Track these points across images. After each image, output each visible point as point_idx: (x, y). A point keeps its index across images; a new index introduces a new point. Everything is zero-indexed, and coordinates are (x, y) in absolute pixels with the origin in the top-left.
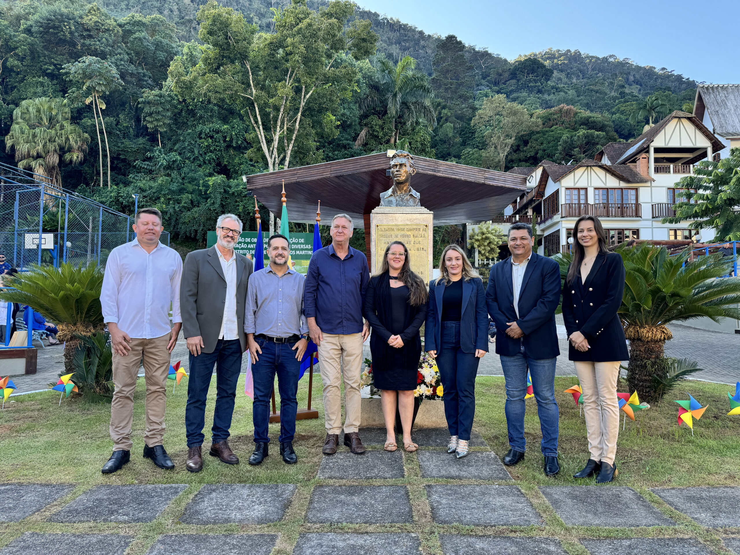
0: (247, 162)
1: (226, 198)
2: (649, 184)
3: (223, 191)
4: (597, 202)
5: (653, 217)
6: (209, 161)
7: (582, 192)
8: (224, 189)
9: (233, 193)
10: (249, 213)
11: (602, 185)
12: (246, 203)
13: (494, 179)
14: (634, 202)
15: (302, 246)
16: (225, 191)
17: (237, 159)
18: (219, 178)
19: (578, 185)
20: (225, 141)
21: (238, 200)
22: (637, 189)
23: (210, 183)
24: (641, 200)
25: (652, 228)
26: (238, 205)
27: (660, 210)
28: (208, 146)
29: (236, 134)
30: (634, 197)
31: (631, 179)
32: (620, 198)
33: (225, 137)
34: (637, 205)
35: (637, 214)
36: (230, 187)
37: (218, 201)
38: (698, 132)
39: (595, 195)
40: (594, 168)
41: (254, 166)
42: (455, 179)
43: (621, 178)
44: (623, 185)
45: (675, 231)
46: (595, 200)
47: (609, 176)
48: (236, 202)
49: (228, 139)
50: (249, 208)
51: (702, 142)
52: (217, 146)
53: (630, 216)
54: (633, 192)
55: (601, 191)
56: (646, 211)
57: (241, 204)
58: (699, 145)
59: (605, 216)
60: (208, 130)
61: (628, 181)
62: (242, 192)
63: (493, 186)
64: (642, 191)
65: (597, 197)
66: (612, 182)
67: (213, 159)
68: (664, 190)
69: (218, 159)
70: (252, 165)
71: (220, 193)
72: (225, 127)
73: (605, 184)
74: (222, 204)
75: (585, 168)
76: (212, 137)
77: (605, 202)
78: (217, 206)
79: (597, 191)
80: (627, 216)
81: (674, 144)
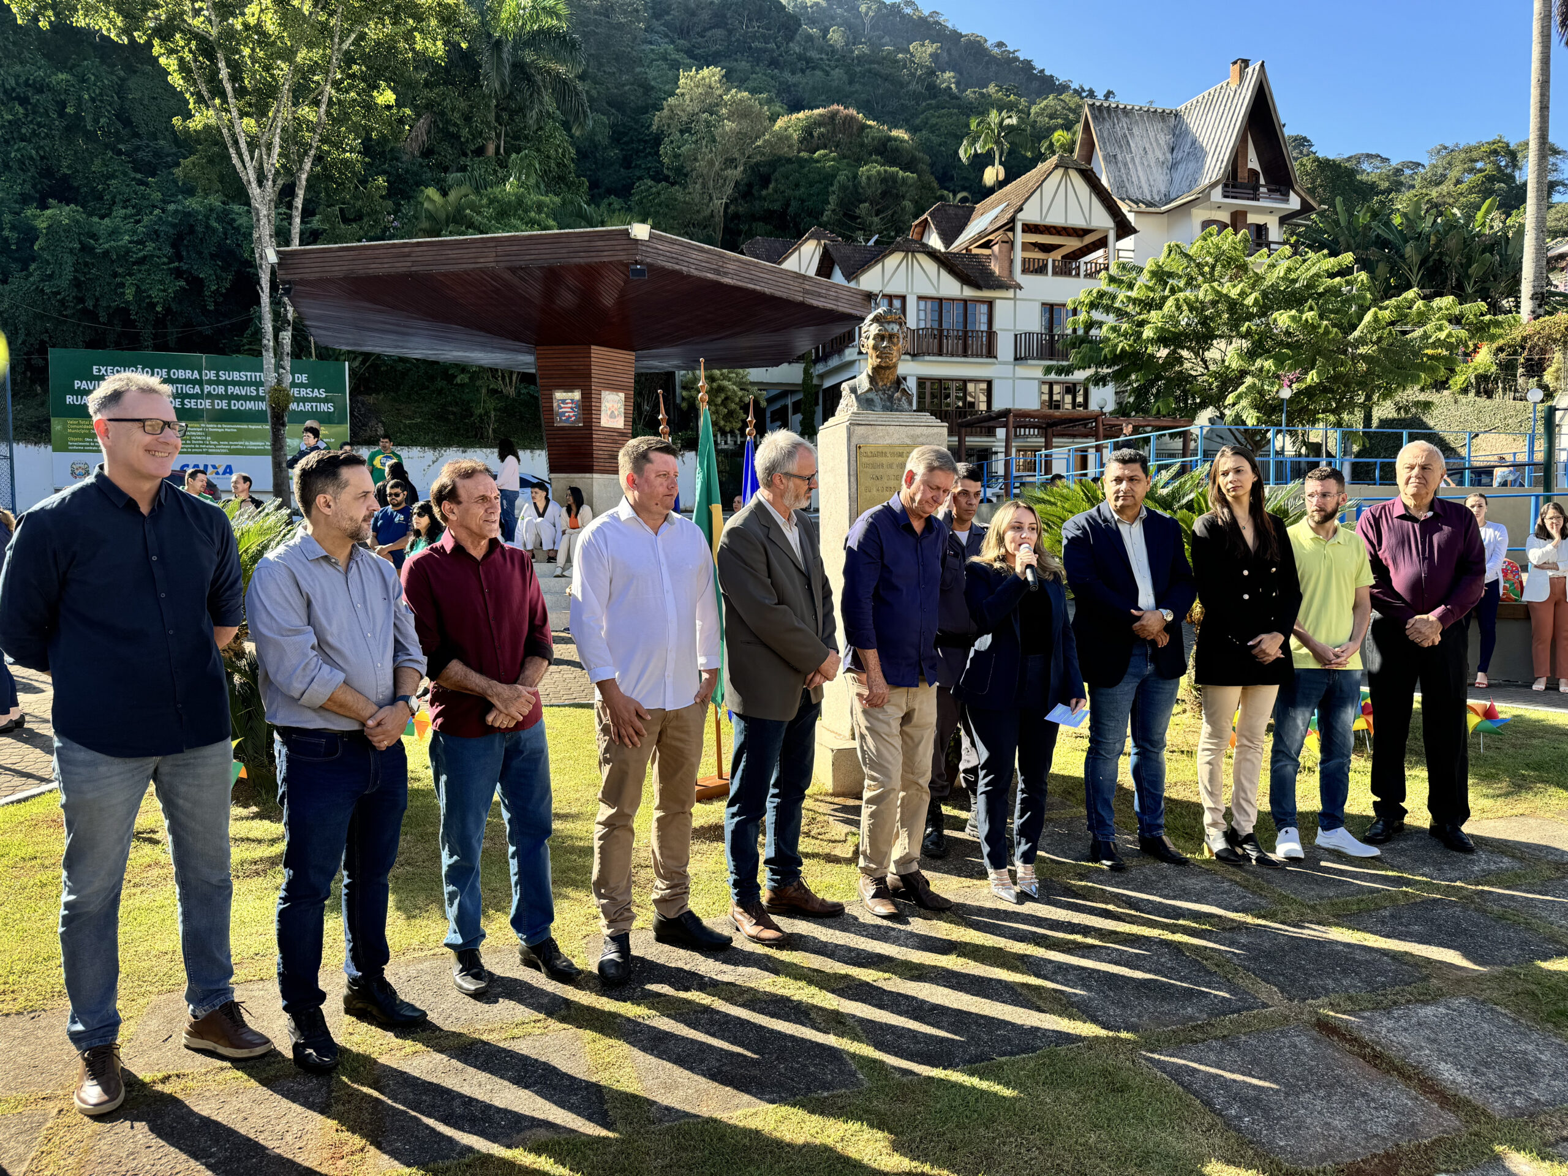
0: (125, 174)
1: (86, 264)
2: (1010, 294)
3: (77, 246)
4: (922, 325)
5: (1016, 359)
6: (21, 162)
7: (897, 303)
8: (81, 242)
9: (106, 253)
10: (154, 305)
11: (932, 293)
12: (142, 280)
13: (820, 295)
14: (984, 327)
15: (303, 392)
16: (84, 248)
17: (98, 162)
18: (61, 213)
19: (889, 290)
20: (62, 114)
21: (120, 270)
22: (990, 304)
23: (42, 225)
24: (996, 327)
25: (1014, 379)
26: (123, 285)
27: (1029, 347)
28: (15, 124)
29: (93, 100)
30: (984, 319)
31: (981, 283)
32: (961, 319)
33: (63, 105)
34: (991, 335)
35: (990, 352)
36: (94, 236)
37: (68, 273)
38: (1094, 199)
39: (919, 310)
40: (919, 256)
41: (147, 184)
42: (754, 291)
43: (965, 279)
44: (968, 292)
45: (1051, 385)
46: (919, 320)
47: (944, 275)
48: (115, 275)
49: (69, 110)
50: (153, 293)
51: (1102, 220)
52: (39, 125)
53: (977, 356)
54: (984, 308)
55: (929, 303)
56: (1005, 347)
57: (129, 280)
58: (1094, 224)
59: (934, 355)
60: (13, 82)
61: (978, 287)
62: (128, 252)
63: (817, 308)
64: (999, 305)
65: (922, 315)
66: (950, 287)
67: (31, 158)
68: (1037, 309)
69: (42, 158)
70: (141, 183)
71: (71, 251)
72: (62, 76)
73: (938, 290)
74: (76, 278)
75: (901, 255)
76: (24, 101)
77: (936, 325)
78: (64, 283)
79: (922, 304)
80: (972, 356)
81: (1056, 218)
